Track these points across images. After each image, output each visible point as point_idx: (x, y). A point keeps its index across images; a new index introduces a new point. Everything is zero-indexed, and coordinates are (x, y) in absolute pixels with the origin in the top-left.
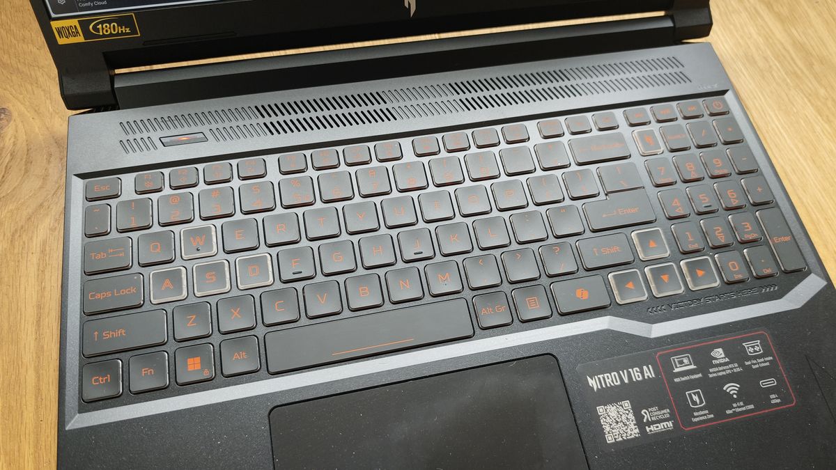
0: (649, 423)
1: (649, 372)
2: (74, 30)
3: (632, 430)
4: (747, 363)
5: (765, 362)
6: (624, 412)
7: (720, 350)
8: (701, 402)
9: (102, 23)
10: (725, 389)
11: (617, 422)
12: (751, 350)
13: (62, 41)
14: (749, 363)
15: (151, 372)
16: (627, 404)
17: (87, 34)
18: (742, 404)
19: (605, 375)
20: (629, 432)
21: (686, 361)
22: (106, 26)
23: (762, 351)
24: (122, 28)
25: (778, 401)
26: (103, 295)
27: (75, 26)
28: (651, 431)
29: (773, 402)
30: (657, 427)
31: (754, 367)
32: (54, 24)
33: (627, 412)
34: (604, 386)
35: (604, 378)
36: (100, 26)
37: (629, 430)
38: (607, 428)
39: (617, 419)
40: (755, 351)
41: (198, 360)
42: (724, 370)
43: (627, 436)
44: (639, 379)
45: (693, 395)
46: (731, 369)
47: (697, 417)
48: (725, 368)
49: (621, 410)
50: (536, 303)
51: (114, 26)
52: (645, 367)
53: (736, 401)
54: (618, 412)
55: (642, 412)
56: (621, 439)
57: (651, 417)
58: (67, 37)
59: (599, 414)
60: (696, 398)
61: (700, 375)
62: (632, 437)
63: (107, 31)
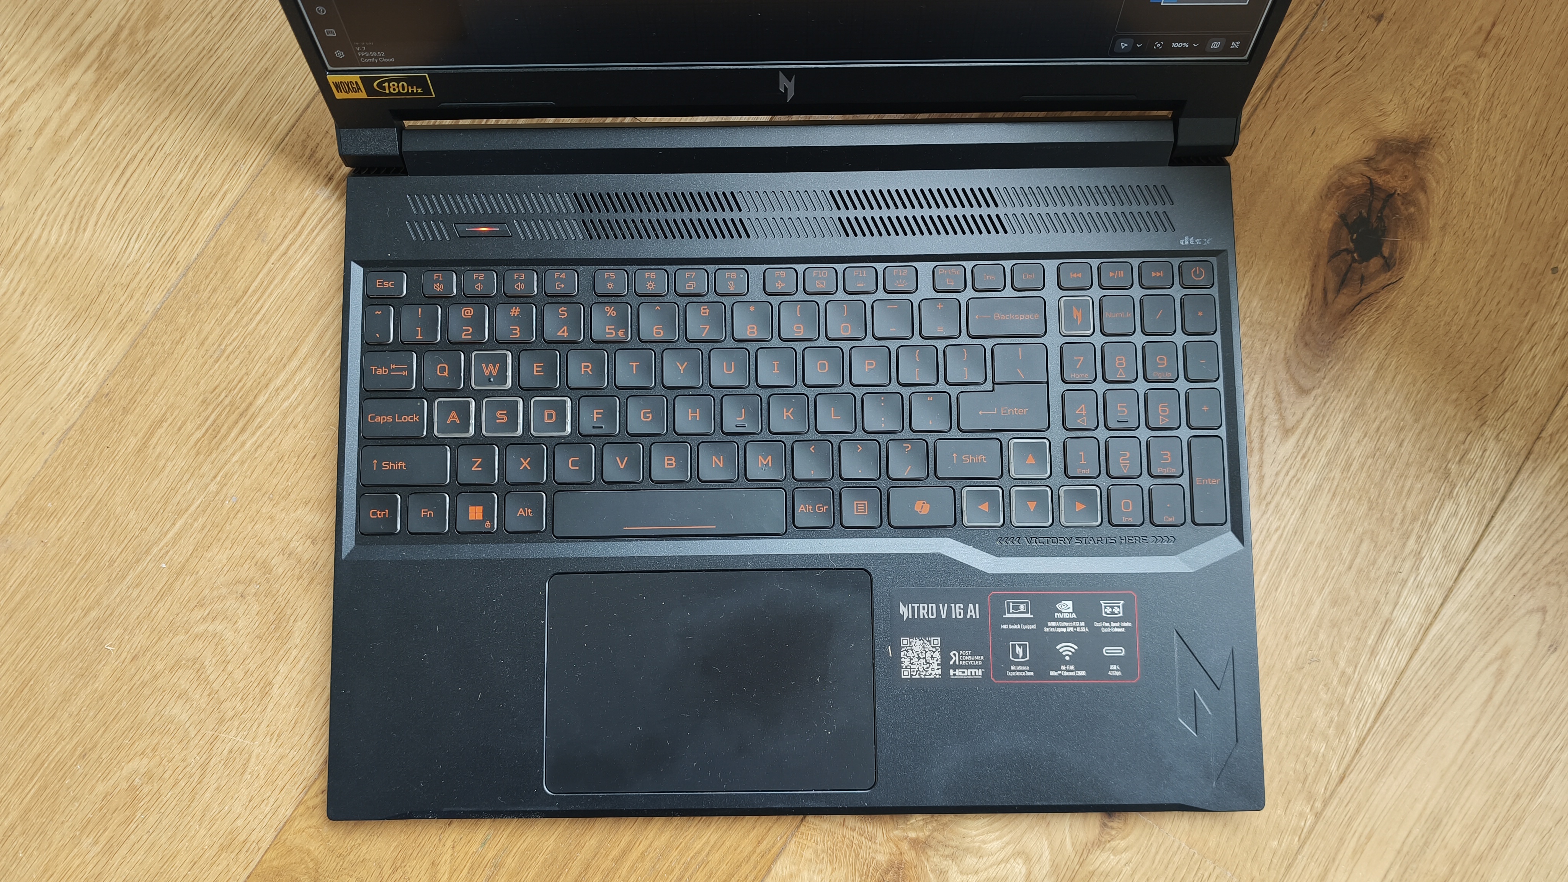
0: (955, 667)
1: (973, 611)
2: (355, 86)
3: (933, 669)
4: (1096, 624)
5: (1121, 627)
6: (931, 649)
7: (1070, 604)
8: (1024, 656)
9: (389, 81)
10: (1058, 647)
11: (919, 658)
12: (1109, 610)
13: (339, 96)
14: (1100, 624)
15: (430, 514)
16: (936, 641)
17: (370, 90)
18: (1072, 668)
19: (922, 605)
20: (930, 671)
21: (1022, 607)
22: (394, 85)
23: (1121, 615)
24: (412, 88)
25: (1119, 673)
26: (384, 419)
27: (356, 82)
28: (955, 675)
29: (1111, 673)
30: (963, 672)
31: (1104, 630)
32: (332, 78)
33: (934, 650)
34: (916, 617)
35: (919, 607)
36: (386, 84)
37: (930, 669)
38: (906, 662)
39: (920, 655)
40: (1113, 613)
41: (480, 509)
42: (1065, 627)
43: (925, 675)
44: (958, 616)
45: (1017, 646)
46: (1074, 627)
47: (1014, 671)
48: (1067, 624)
49: (928, 646)
50: (865, 509)
51: (403, 85)
52: (971, 605)
53: (1067, 663)
54: (923, 647)
55: (952, 654)
56: (917, 676)
57: (959, 660)
58: (346, 92)
59: (902, 645)
60: (1019, 650)
61: (1034, 627)
62: (932, 677)
63: (394, 90)
